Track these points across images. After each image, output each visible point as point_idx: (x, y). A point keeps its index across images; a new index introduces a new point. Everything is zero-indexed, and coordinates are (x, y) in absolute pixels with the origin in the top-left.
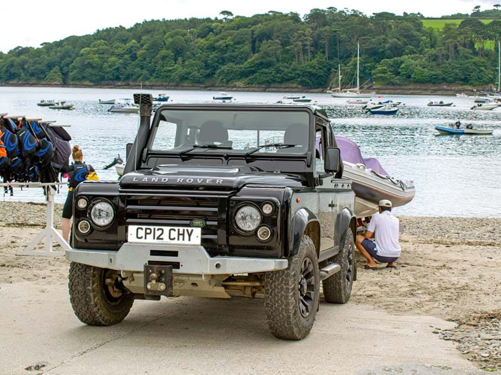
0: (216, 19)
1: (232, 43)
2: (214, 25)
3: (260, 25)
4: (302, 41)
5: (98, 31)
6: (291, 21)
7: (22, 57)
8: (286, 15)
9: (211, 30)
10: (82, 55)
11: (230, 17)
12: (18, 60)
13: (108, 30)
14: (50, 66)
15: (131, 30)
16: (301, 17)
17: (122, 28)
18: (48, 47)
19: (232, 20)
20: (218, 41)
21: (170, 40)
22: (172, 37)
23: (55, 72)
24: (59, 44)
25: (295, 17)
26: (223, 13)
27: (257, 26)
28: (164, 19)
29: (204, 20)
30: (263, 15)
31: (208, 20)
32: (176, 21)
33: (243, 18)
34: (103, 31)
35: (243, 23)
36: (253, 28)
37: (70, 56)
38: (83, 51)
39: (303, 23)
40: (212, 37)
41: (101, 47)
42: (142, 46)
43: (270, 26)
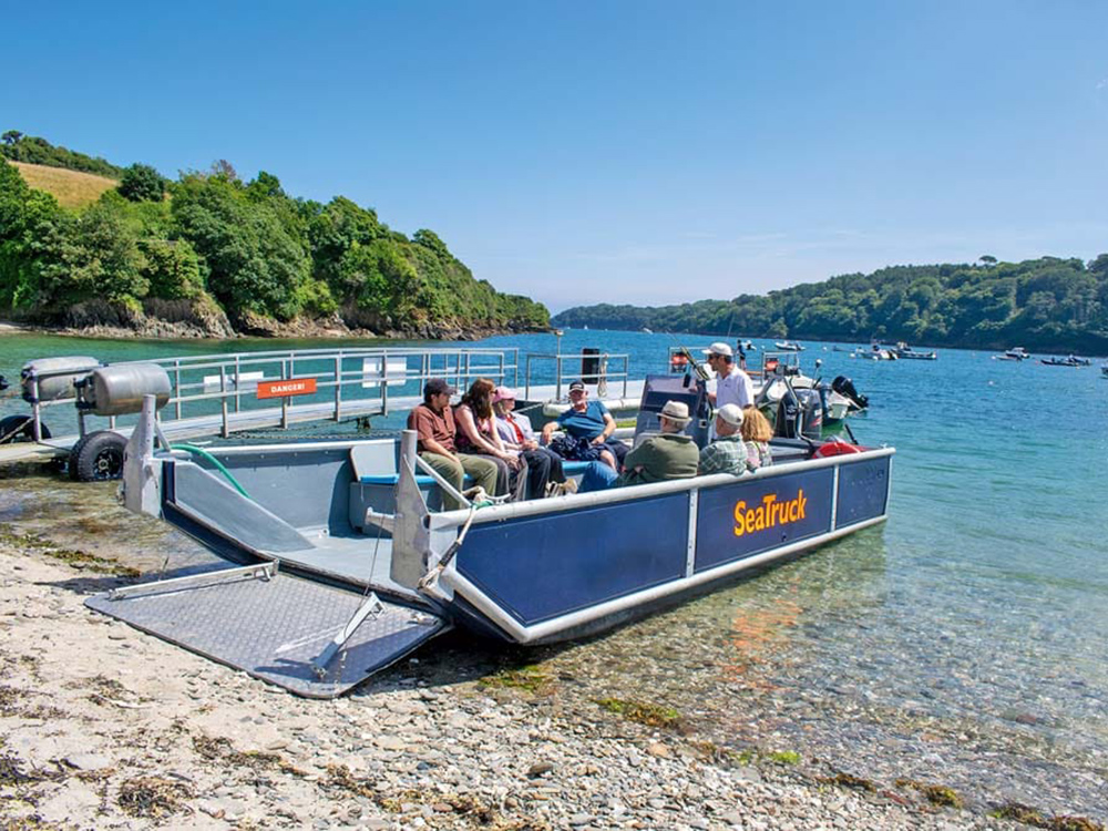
0: (975, 265)
1: (991, 295)
2: (972, 272)
3: (1029, 273)
4: (1084, 295)
5: (833, 278)
6: (1071, 269)
7: (746, 306)
8: (1064, 262)
9: (968, 279)
10: (811, 305)
11: (992, 264)
12: (739, 309)
13: (843, 278)
14: (775, 317)
15: (869, 278)
16: (1085, 264)
17: (860, 275)
18: (775, 296)
19: (994, 267)
20: (974, 292)
21: (915, 289)
22: (918, 286)
23: (780, 326)
24: (787, 293)
25: (1076, 265)
26: (984, 258)
27: (1026, 275)
28: (910, 266)
29: (958, 267)
30: (1034, 262)
31: (965, 267)
32: (924, 267)
33: (1009, 265)
34: (839, 278)
35: (1008, 271)
36: (1020, 277)
37: (797, 306)
38: (812, 301)
39: (1087, 272)
40: (967, 287)
41: (833, 297)
42: (881, 295)
43: (1043, 274)
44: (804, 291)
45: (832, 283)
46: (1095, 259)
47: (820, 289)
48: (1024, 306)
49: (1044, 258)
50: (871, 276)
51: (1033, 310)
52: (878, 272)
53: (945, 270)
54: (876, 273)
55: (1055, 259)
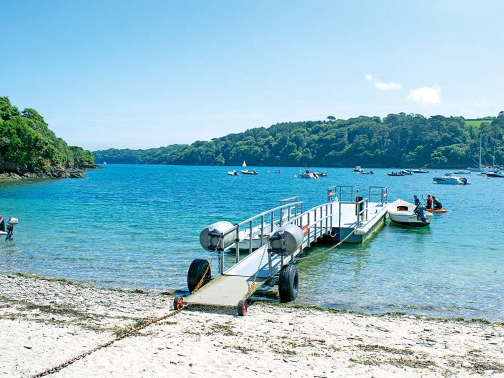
0: (324, 121)
1: (335, 137)
2: (323, 125)
3: (354, 125)
4: (382, 136)
5: (248, 130)
6: (375, 122)
7: (200, 147)
8: (371, 118)
9: (321, 129)
10: (237, 146)
11: (334, 120)
12: (196, 149)
13: (254, 130)
14: (217, 153)
15: (268, 129)
16: (381, 119)
17: (262, 128)
18: (216, 141)
19: (335, 122)
20: (325, 136)
21: (294, 135)
22: (295, 133)
23: (220, 158)
24: (223, 139)
25: (377, 120)
26: (329, 117)
27: (352, 126)
28: (290, 122)
29: (316, 123)
30: (355, 119)
31: (319, 122)
32: (298, 123)
33: (342, 121)
34: (251, 130)
35: (342, 124)
36: (349, 127)
37: (229, 147)
38: (238, 143)
39: (382, 124)
40: (321, 133)
41: (249, 141)
42: (276, 139)
43: (360, 125)
44: (231, 137)
45: (248, 133)
46: (386, 116)
47: (241, 137)
48: (352, 142)
49: (360, 116)
50: (269, 128)
51: (358, 145)
52: (273, 126)
53: (309, 124)
54: (272, 127)
55: (366, 117)
